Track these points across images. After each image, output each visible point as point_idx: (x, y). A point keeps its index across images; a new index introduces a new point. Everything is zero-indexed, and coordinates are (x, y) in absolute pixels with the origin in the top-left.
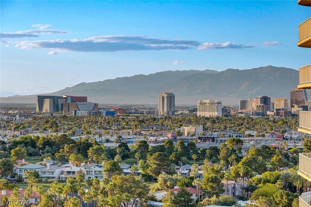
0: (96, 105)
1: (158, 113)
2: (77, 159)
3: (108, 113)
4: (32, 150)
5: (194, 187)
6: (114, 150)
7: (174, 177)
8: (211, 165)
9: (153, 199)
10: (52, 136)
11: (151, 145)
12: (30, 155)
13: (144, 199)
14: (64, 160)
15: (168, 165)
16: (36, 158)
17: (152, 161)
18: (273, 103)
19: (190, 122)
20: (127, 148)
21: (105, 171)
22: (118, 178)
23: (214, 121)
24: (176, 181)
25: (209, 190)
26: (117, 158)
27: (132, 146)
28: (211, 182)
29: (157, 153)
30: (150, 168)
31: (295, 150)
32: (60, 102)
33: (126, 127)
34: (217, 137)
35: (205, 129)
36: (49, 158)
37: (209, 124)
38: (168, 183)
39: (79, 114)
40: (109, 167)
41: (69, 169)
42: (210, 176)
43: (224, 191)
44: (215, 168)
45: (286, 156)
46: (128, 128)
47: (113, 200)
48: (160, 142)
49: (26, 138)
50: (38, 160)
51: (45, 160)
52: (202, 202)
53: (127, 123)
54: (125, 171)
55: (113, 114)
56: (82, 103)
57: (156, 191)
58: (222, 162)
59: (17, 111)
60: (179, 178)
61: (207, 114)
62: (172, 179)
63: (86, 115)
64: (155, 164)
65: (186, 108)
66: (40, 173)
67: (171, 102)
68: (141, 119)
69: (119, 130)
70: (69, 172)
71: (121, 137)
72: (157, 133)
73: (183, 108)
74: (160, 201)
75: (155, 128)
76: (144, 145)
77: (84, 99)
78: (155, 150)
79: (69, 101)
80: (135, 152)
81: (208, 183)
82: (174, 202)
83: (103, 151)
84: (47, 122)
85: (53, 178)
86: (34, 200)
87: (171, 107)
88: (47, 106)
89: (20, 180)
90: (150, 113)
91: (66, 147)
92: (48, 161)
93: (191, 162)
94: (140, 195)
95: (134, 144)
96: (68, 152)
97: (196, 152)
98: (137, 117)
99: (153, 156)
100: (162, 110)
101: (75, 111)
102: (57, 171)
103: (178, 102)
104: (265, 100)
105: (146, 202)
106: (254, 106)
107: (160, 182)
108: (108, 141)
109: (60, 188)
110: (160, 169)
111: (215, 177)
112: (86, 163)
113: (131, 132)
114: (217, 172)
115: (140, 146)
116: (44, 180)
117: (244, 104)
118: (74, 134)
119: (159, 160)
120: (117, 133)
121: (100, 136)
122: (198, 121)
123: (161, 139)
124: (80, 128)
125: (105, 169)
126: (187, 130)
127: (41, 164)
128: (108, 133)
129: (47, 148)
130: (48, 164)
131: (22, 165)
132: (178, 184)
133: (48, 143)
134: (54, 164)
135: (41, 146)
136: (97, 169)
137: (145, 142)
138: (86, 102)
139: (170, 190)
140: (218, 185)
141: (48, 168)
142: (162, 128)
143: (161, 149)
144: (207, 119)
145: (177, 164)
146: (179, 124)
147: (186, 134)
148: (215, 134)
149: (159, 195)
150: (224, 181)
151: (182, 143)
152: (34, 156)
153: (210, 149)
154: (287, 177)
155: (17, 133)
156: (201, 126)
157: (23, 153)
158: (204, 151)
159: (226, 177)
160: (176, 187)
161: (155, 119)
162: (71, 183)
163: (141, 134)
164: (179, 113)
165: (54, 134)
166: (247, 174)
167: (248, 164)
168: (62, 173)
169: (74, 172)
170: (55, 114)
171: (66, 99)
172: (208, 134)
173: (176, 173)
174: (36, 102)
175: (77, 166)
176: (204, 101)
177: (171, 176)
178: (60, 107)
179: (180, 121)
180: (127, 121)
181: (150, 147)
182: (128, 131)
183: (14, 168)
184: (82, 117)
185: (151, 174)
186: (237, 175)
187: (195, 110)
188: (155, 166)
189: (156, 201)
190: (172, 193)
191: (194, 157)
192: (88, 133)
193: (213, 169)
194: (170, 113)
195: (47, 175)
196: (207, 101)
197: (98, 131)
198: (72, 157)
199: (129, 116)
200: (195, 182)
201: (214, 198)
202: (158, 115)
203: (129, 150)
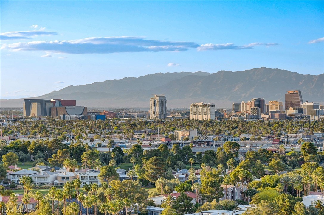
0: (85, 109)
1: (149, 116)
2: (72, 164)
3: (98, 117)
4: (23, 155)
5: (193, 192)
6: (108, 155)
7: (172, 181)
8: (209, 169)
9: (152, 204)
10: (42, 141)
11: (145, 149)
12: (21, 160)
13: (143, 204)
14: (58, 165)
15: (165, 170)
16: (27, 163)
17: (148, 166)
18: (268, 106)
19: (182, 126)
20: (121, 152)
21: (101, 176)
22: (116, 182)
23: (208, 124)
24: (174, 186)
25: (209, 194)
26: (112, 163)
27: (127, 151)
28: (210, 186)
29: (153, 158)
30: (146, 173)
31: (293, 153)
32: (48, 106)
33: (117, 131)
34: (212, 141)
35: (199, 133)
36: (42, 163)
37: (202, 128)
38: (166, 188)
39: (68, 118)
40: (104, 172)
41: (63, 175)
42: (209, 180)
43: (223, 195)
44: (214, 172)
45: (284, 160)
46: (120, 133)
47: (114, 205)
48: (153, 146)
49: (16, 144)
50: (30, 166)
51: (37, 165)
52: (202, 207)
53: (118, 127)
54: (121, 176)
55: (103, 118)
56: (70, 107)
57: (154, 196)
58: (220, 166)
59: (3, 116)
60: (177, 182)
61: (200, 118)
62: (170, 184)
63: (75, 119)
64: (151, 168)
65: (178, 111)
66: (33, 179)
67: (162, 105)
68: (132, 122)
69: (111, 134)
70: (63, 178)
71: (113, 141)
72: (150, 138)
73: (175, 111)
74: (159, 206)
75: (147, 132)
76: (138, 149)
77: (73, 103)
78: (150, 154)
79: (57, 104)
80: (130, 156)
81: (207, 187)
82: (174, 207)
83: (97, 156)
84: (36, 127)
85: (47, 183)
86: (31, 205)
87: (162, 111)
88: (35, 110)
89: (13, 186)
90: (141, 116)
91: (59, 153)
92: (41, 167)
93: (187, 166)
94: (139, 200)
95: (128, 149)
96: (61, 157)
97: (192, 156)
98: (129, 121)
99: (150, 161)
100: (154, 114)
101: (64, 116)
102: (51, 177)
103: (170, 105)
104: (260, 103)
105: (145, 207)
106: (248, 108)
107: (157, 187)
108: (100, 146)
109: (59, 194)
110: (157, 173)
111: (214, 181)
112: (80, 168)
113: (123, 136)
114: (216, 176)
115: (134, 150)
116: (38, 185)
117: (237, 107)
118: (64, 138)
119: (156, 165)
120: (108, 137)
121: (92, 140)
122: (191, 124)
123: (155, 143)
124: (70, 132)
125: (101, 174)
126: (180, 133)
127: (34, 170)
128: (100, 138)
129: (39, 153)
130: (41, 170)
131: (15, 171)
132: (177, 188)
133: (40, 148)
134: (47, 170)
135: (32, 152)
136: (92, 174)
137: (139, 147)
138: (74, 106)
139: (169, 195)
140: (218, 190)
141: (42, 173)
142: (155, 132)
143: (156, 153)
144: (200, 122)
145: (174, 169)
146: (172, 127)
147: (180, 138)
148: (210, 138)
149: (158, 200)
150: (223, 186)
151: (177, 147)
152: (26, 161)
153: (207, 152)
154: (286, 181)
155: (6, 138)
156: (196, 130)
157: (15, 158)
158: (200, 155)
159: (225, 181)
160: (174, 192)
161: (146, 123)
162: (69, 188)
163: (133, 138)
164: (171, 116)
165: (45, 139)
166: (246, 178)
167: (246, 167)
168: (56, 178)
169: (68, 178)
170: (43, 119)
171: (54, 102)
172: (203, 138)
173: (174, 178)
174: (23, 106)
175: (71, 171)
176: (196, 104)
177: (168, 181)
178: (48, 111)
179: (173, 125)
180: (118, 125)
181: (144, 152)
182: (120, 135)
183: (7, 174)
184: (72, 122)
185: (147, 178)
186: (237, 179)
187: (188, 113)
188: (152, 171)
189: (155, 206)
190: (171, 198)
191: (191, 161)
192: (79, 137)
193: (211, 173)
194: (162, 117)
195: (41, 181)
196: (200, 104)
197: (89, 135)
198: (66, 162)
199: (120, 120)
200: (194, 187)
201: (214, 203)
202: (149, 119)
203: (123, 155)
